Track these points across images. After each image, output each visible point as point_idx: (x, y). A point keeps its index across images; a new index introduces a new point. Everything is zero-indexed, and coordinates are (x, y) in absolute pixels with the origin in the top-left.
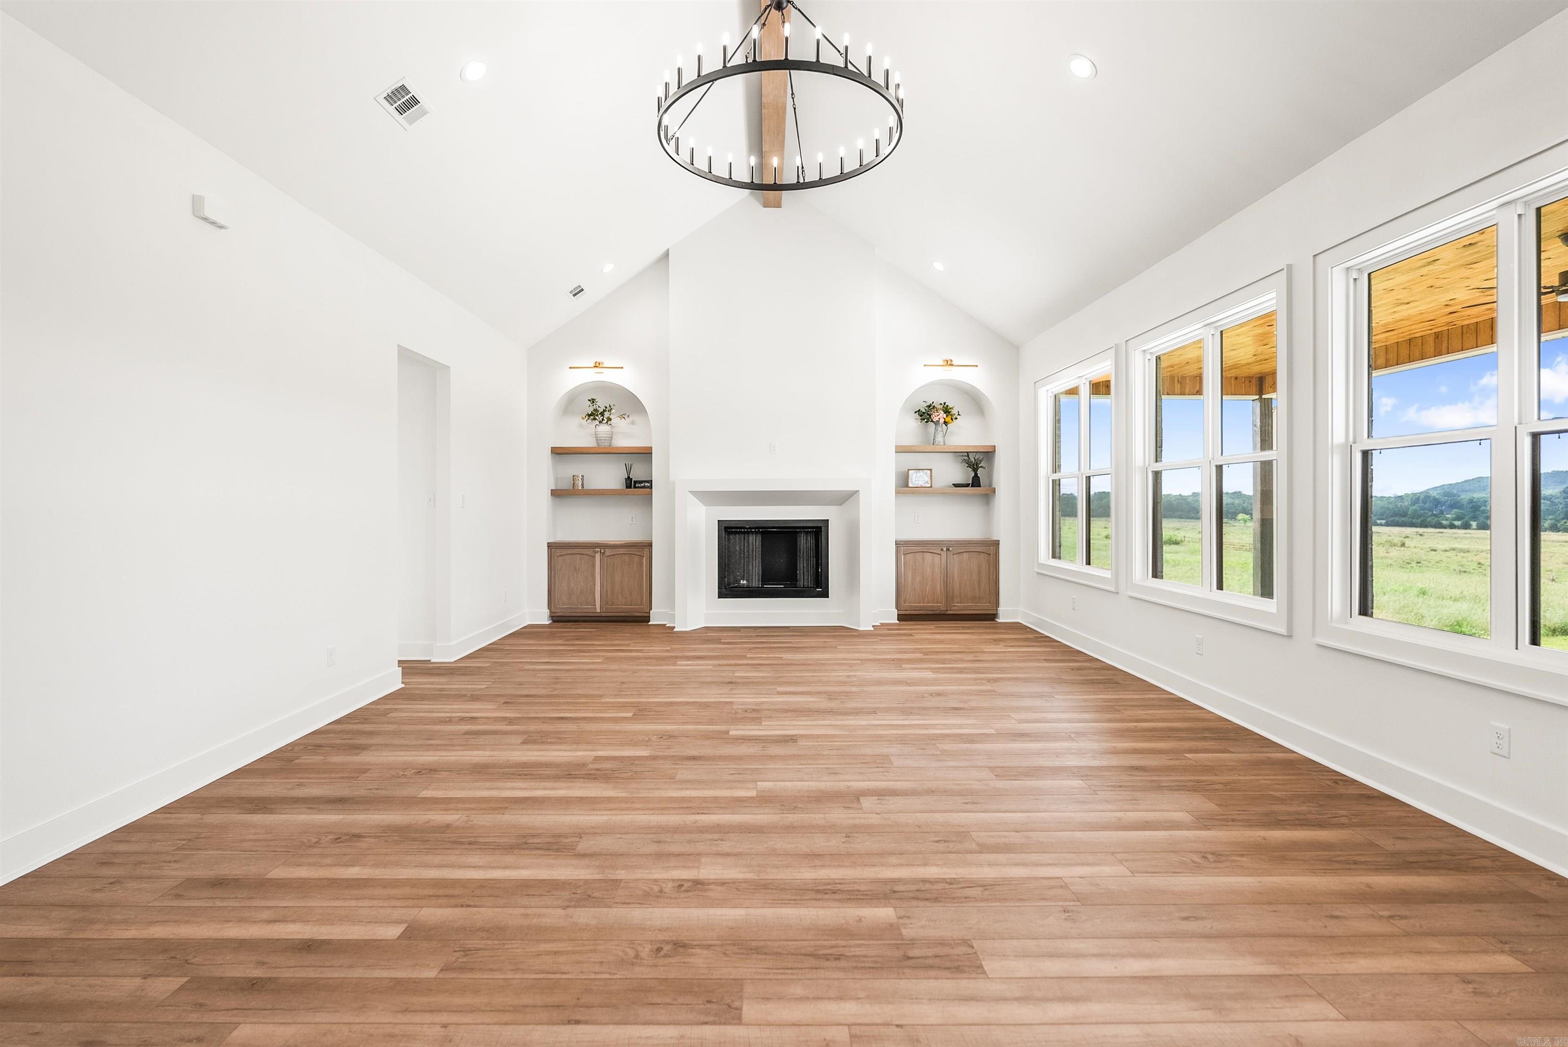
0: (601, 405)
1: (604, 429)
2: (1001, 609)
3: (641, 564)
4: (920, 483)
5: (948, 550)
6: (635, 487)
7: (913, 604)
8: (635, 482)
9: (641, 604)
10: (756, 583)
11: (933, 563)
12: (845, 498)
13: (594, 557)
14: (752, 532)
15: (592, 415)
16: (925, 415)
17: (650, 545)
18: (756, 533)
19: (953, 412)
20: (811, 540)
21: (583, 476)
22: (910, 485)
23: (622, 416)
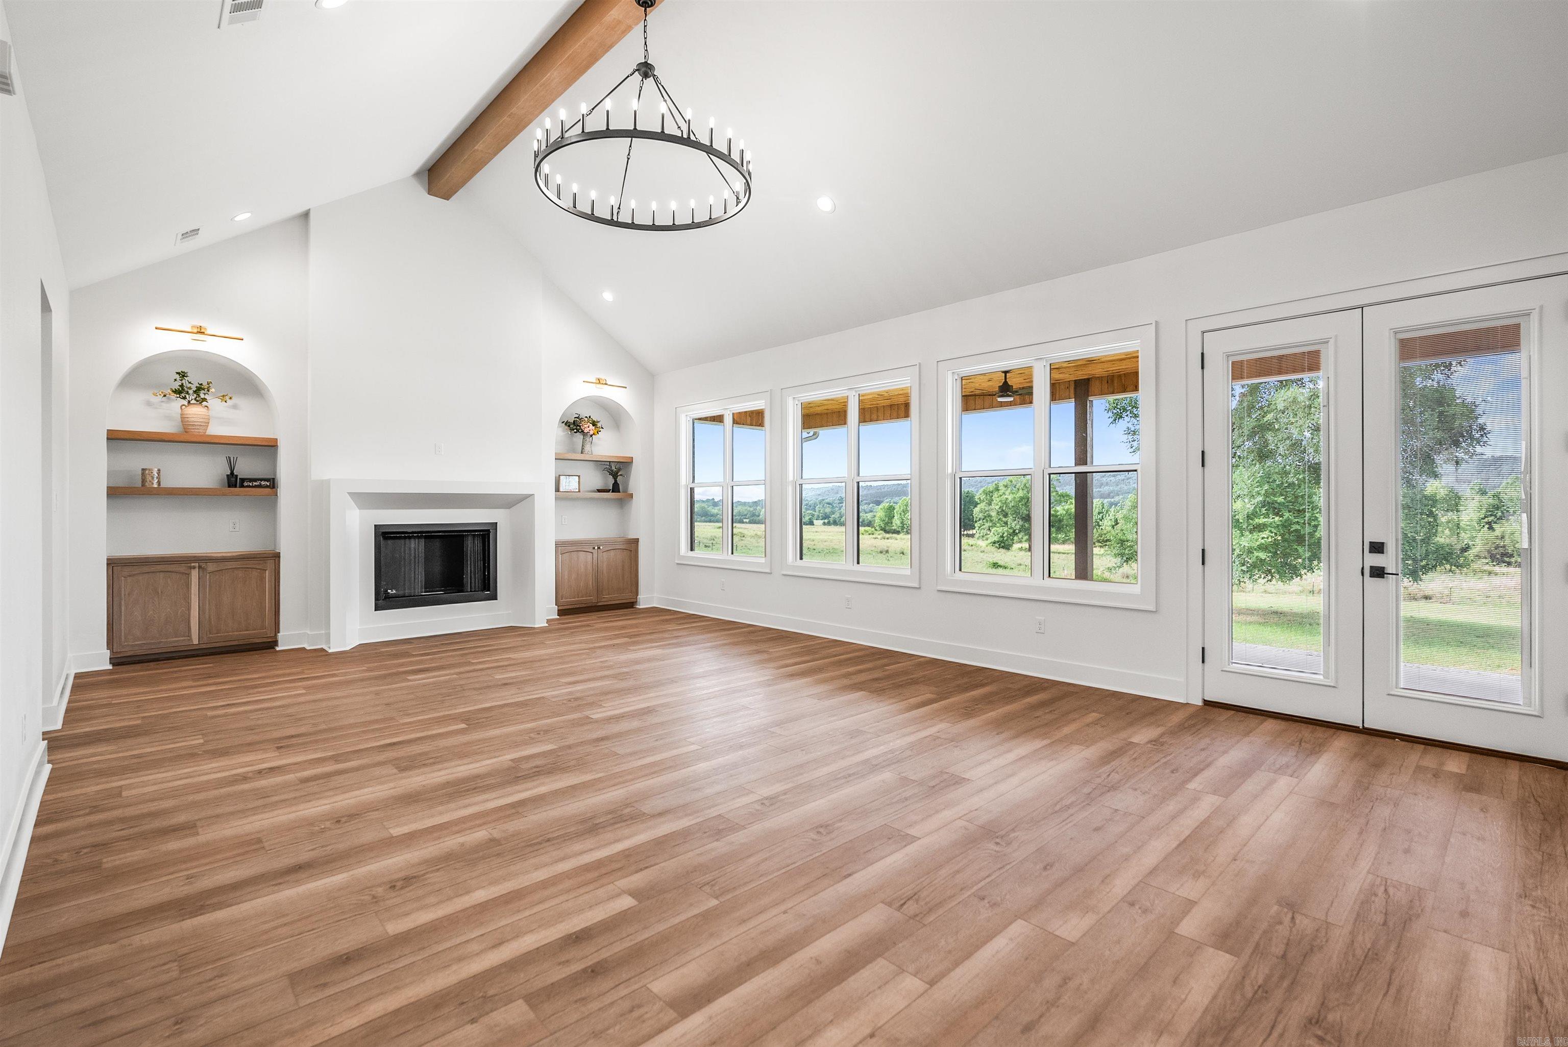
0: (195, 379)
1: (195, 411)
2: (642, 597)
3: (262, 579)
4: (568, 488)
5: (599, 548)
6: (242, 486)
7: (570, 600)
8: (243, 480)
9: (263, 627)
10: (419, 589)
11: (585, 560)
13: (189, 575)
14: (415, 538)
15: (180, 392)
16: (574, 426)
17: (277, 556)
18: (418, 537)
19: (599, 425)
20: (478, 543)
21: (159, 470)
22: (561, 490)
23: (223, 398)
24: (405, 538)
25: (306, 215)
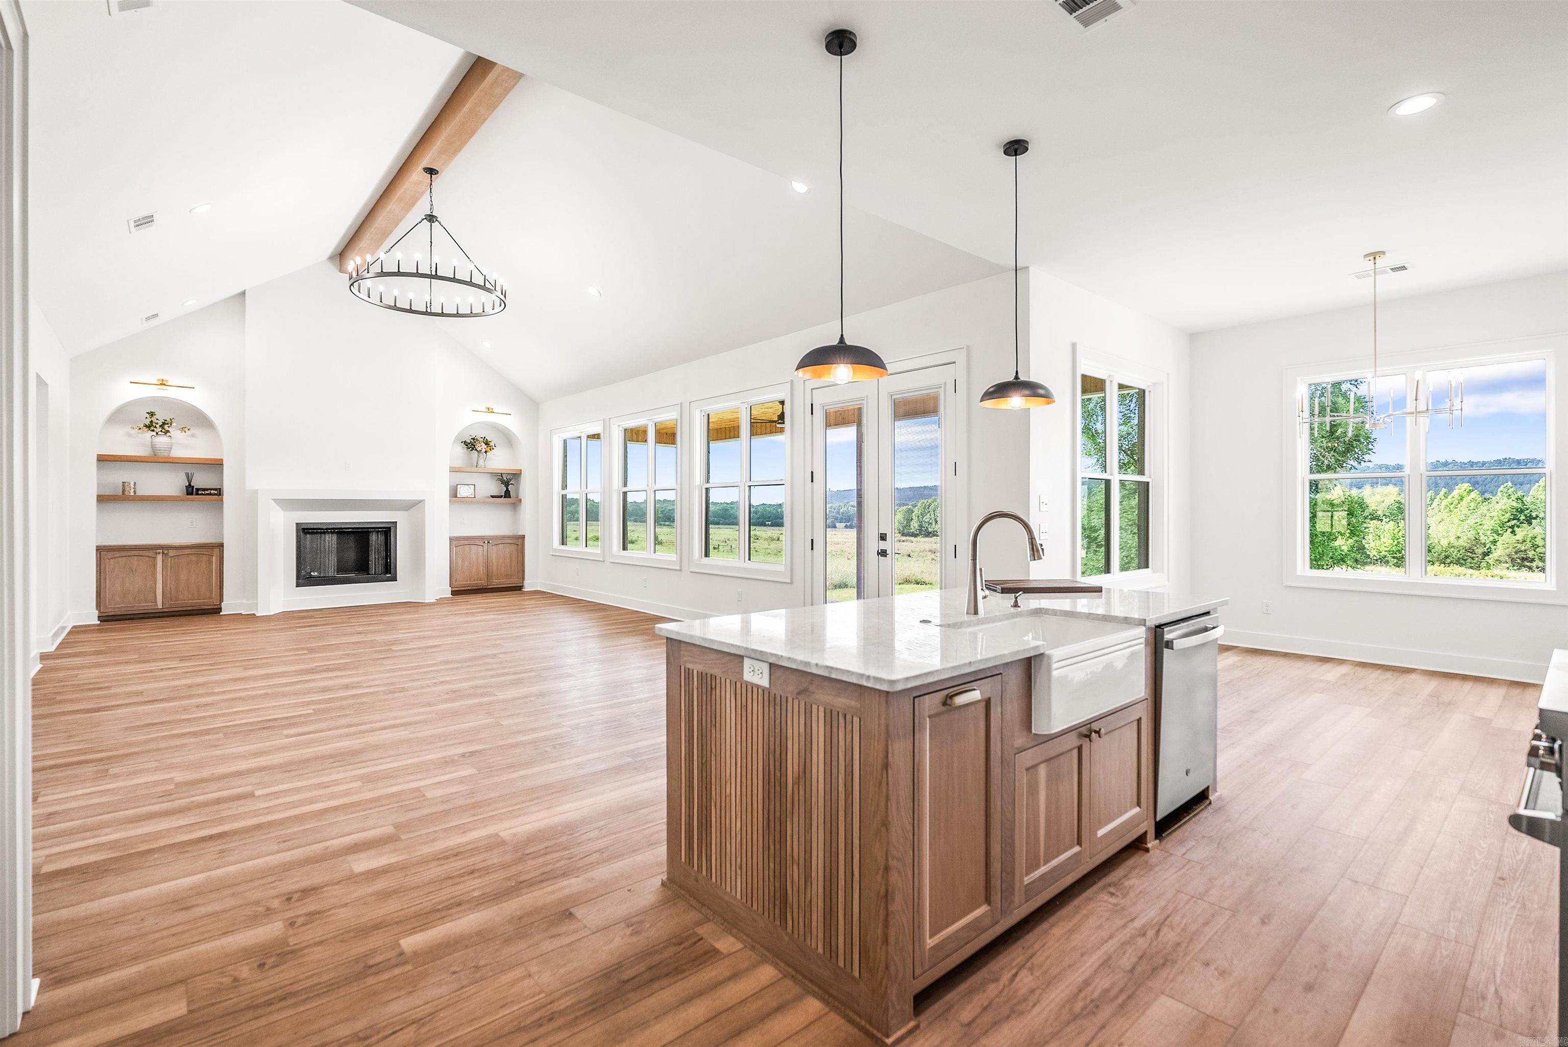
0: (160, 417)
1: (162, 440)
2: (526, 582)
3: (210, 562)
4: (465, 495)
5: (488, 542)
6: (197, 494)
7: (462, 583)
8: (198, 490)
9: (211, 598)
10: (331, 572)
11: (477, 553)
12: (410, 506)
13: (155, 558)
14: (328, 533)
15: (150, 427)
16: (471, 445)
17: (221, 546)
18: (332, 533)
19: (491, 444)
20: (382, 538)
21: (135, 483)
22: (458, 496)
23: (183, 429)
24: (321, 533)
25: (244, 293)
